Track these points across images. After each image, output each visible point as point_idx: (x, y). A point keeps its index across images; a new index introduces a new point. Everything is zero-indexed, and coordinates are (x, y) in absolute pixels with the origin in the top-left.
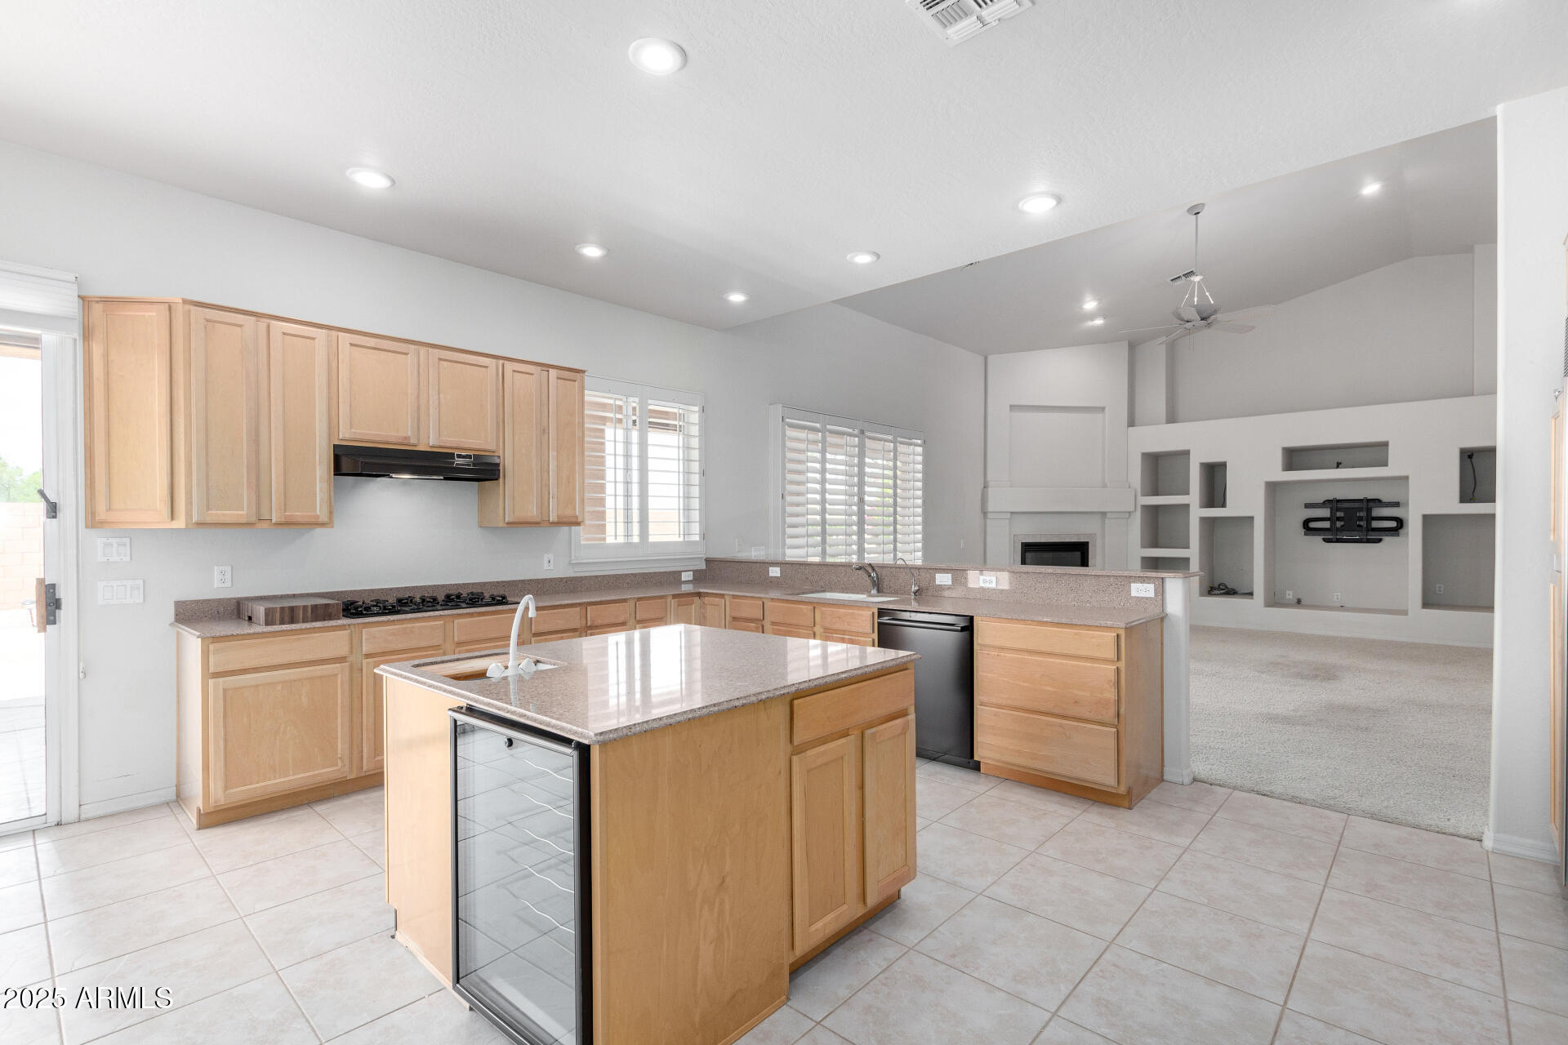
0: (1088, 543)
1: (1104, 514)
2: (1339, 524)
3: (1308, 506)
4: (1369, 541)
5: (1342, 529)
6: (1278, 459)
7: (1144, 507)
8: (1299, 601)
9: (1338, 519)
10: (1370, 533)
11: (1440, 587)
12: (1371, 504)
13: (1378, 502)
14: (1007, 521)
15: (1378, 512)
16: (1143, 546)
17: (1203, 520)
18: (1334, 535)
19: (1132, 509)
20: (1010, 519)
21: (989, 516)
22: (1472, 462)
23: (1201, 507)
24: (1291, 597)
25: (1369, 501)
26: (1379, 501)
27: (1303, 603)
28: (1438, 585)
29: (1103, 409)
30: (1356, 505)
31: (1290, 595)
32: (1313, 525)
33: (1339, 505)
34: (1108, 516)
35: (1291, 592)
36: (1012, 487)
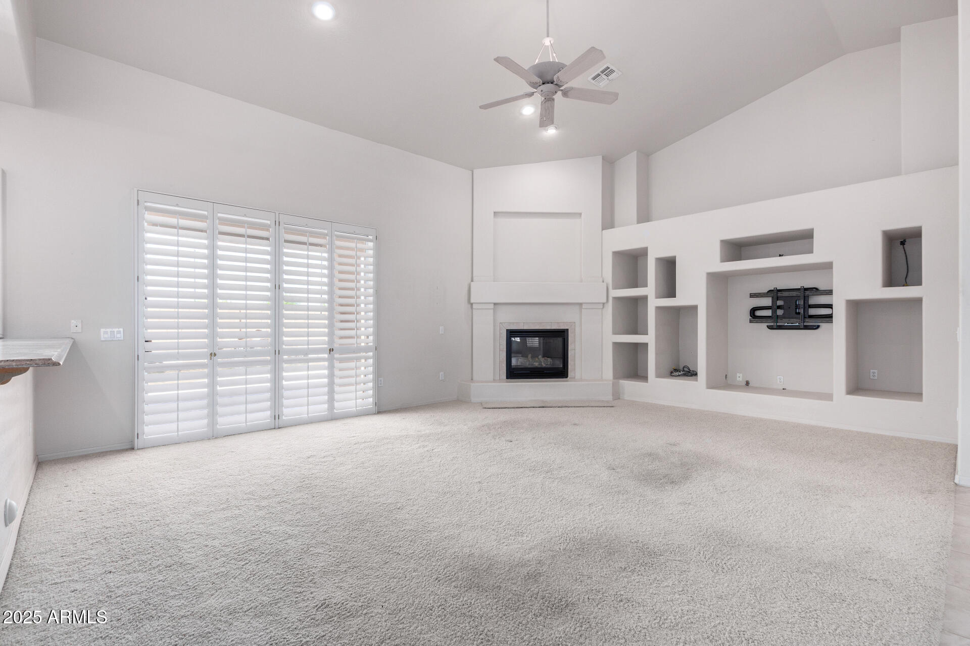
0: (568, 330)
1: (581, 304)
2: (780, 312)
3: (752, 296)
4: (806, 328)
5: (783, 317)
6: (716, 250)
7: (615, 299)
8: (747, 383)
9: (779, 307)
10: (807, 320)
11: (874, 373)
12: (807, 293)
13: (815, 291)
14: (492, 311)
15: (814, 300)
16: (615, 333)
17: (659, 309)
18: (776, 324)
19: (604, 300)
20: (494, 309)
21: (474, 306)
22: (904, 248)
23: (657, 298)
24: (741, 379)
25: (806, 289)
26: (817, 289)
27: (750, 385)
28: (872, 371)
29: (580, 214)
30: (794, 294)
31: (740, 378)
32: (758, 313)
33: (779, 294)
34: (583, 307)
35: (741, 375)
36: (494, 281)
